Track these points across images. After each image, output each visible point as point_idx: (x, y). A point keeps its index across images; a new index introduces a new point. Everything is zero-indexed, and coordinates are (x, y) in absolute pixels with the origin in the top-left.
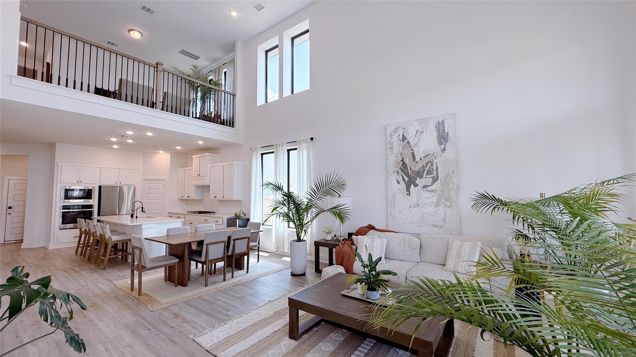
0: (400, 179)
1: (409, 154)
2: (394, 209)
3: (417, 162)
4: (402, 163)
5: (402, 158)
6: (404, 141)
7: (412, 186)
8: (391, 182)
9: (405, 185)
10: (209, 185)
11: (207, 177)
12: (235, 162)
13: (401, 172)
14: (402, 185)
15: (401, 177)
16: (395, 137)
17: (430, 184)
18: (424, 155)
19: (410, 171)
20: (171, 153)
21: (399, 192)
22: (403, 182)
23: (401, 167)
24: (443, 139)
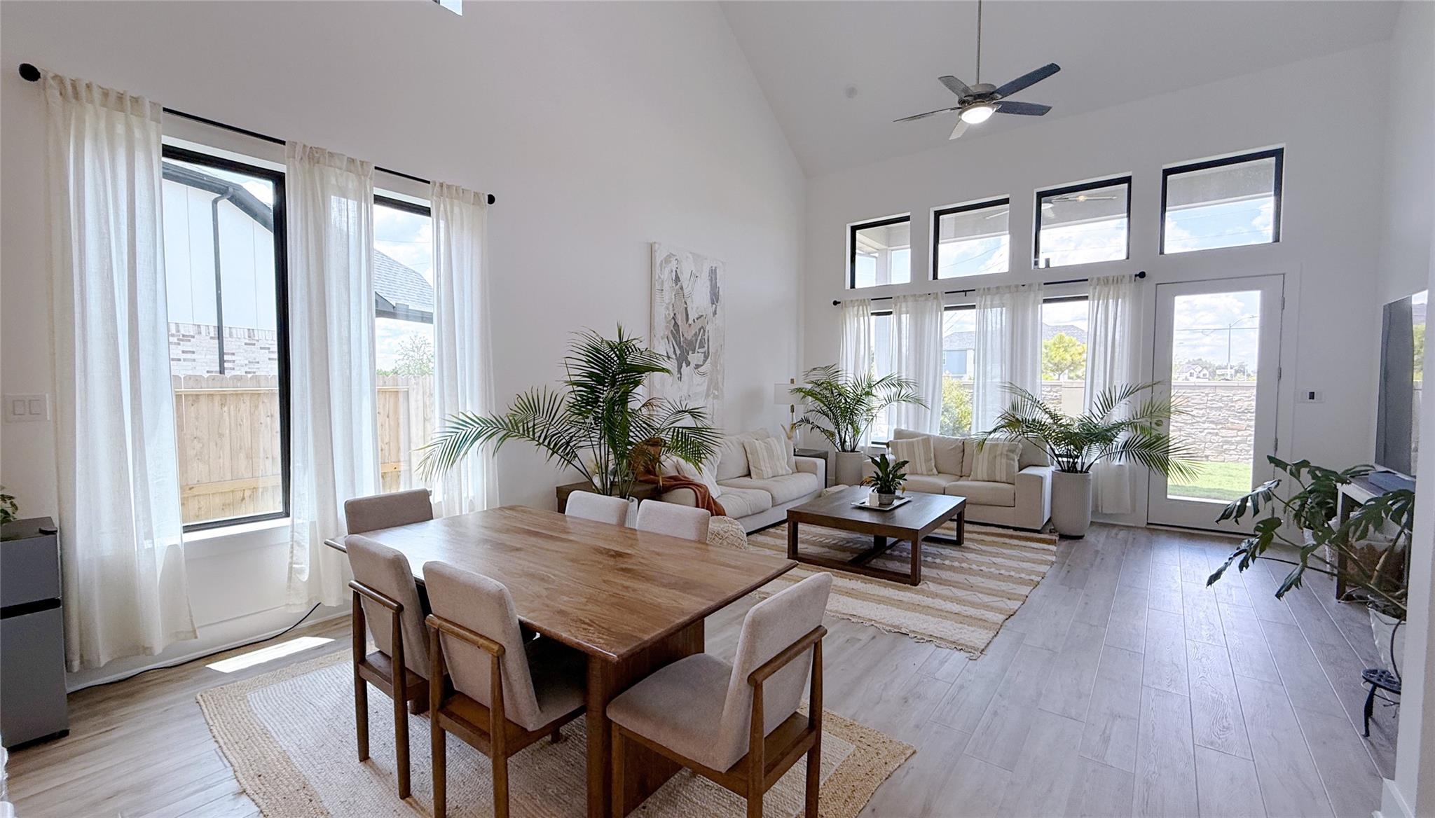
0: (671, 351)
1: (681, 309)
3: (690, 325)
4: (673, 321)
5: (675, 314)
6: (677, 284)
7: (684, 364)
9: (676, 362)
13: (672, 338)
14: (673, 362)
15: (672, 347)
16: (666, 272)
17: (702, 363)
18: (697, 316)
19: (682, 339)
22: (674, 356)
23: (672, 330)
24: (715, 298)
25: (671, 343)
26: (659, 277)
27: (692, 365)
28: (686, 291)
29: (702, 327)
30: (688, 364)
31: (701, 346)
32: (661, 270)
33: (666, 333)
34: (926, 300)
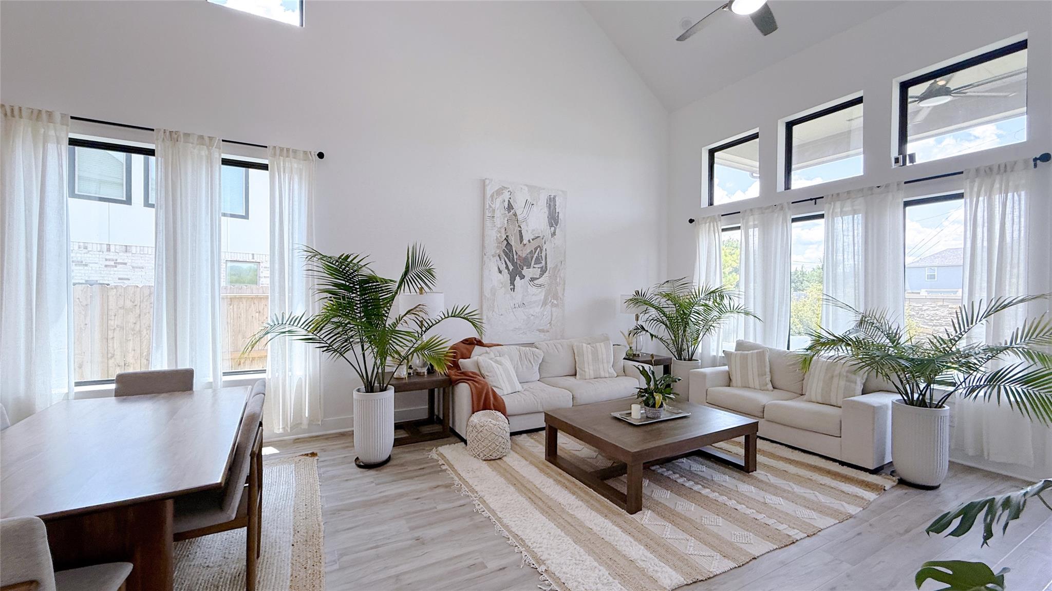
0: (503, 267)
1: (515, 232)
2: (492, 313)
3: (525, 245)
4: (505, 242)
5: (507, 236)
6: (510, 211)
7: (518, 278)
8: (490, 271)
9: (509, 276)
13: (504, 256)
14: (505, 276)
15: (504, 263)
16: (498, 201)
17: (538, 277)
18: (533, 237)
19: (515, 257)
21: (501, 286)
22: (506, 271)
23: (504, 250)
24: (553, 220)
25: (503, 260)
26: (490, 206)
27: (527, 278)
28: (520, 217)
29: (539, 246)
30: (522, 277)
31: (538, 261)
32: (492, 200)
33: (498, 252)
34: (773, 211)
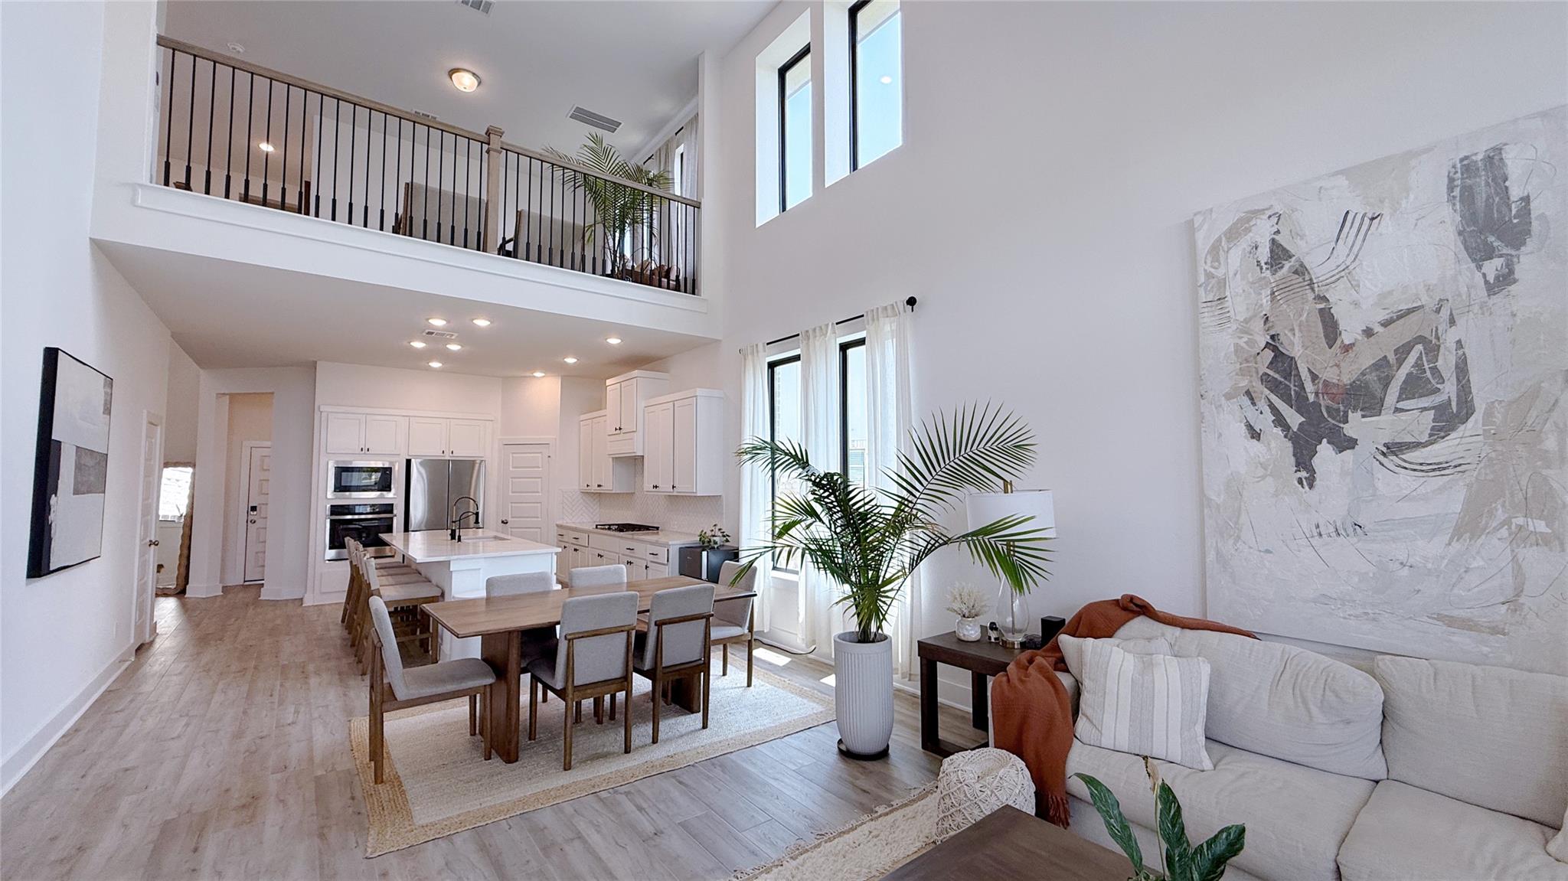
0: (1265, 421)
1: (1303, 318)
2: (1235, 544)
3: (1347, 348)
4: (1269, 355)
5: (1272, 337)
6: (1282, 267)
7: (1325, 449)
8: (1220, 435)
9: (1290, 444)
10: (643, 456)
11: (635, 434)
12: (699, 392)
13: (1267, 392)
14: (1273, 445)
15: (1267, 410)
16: (1235, 258)
17: (1424, 438)
18: (1383, 316)
19: (1309, 387)
20: (562, 376)
22: (1278, 431)
23: (1265, 374)
25: (1262, 403)
26: (1209, 276)
27: (1368, 446)
28: (1319, 272)
29: (1421, 339)
31: (1414, 387)
32: (1216, 259)
33: (1243, 384)
